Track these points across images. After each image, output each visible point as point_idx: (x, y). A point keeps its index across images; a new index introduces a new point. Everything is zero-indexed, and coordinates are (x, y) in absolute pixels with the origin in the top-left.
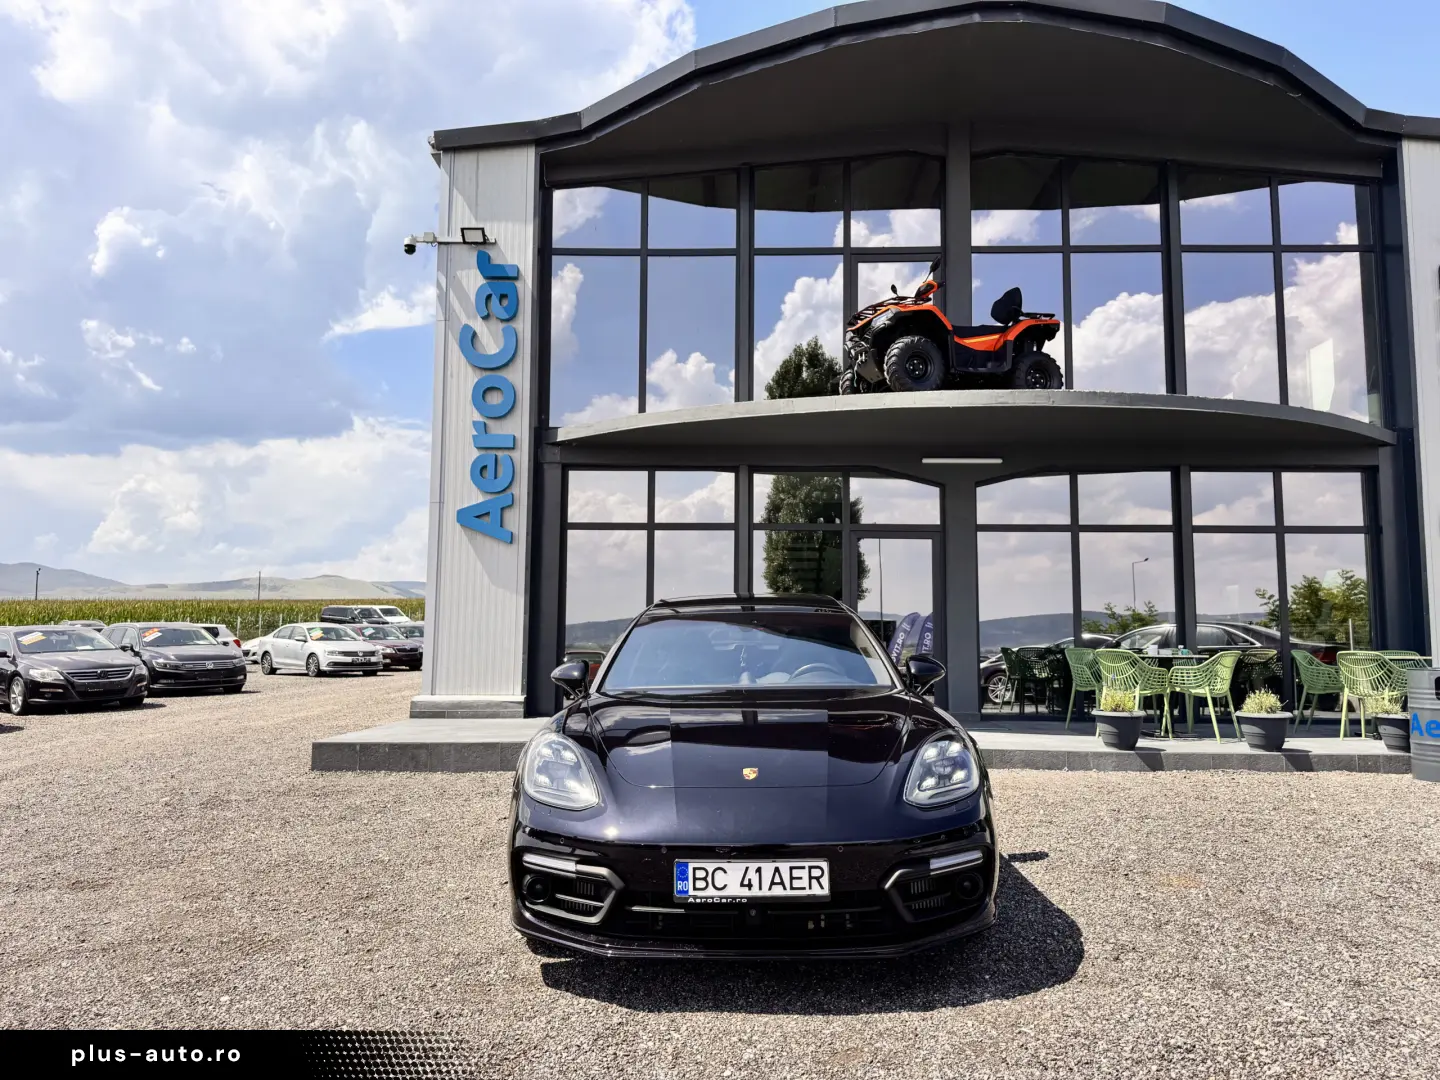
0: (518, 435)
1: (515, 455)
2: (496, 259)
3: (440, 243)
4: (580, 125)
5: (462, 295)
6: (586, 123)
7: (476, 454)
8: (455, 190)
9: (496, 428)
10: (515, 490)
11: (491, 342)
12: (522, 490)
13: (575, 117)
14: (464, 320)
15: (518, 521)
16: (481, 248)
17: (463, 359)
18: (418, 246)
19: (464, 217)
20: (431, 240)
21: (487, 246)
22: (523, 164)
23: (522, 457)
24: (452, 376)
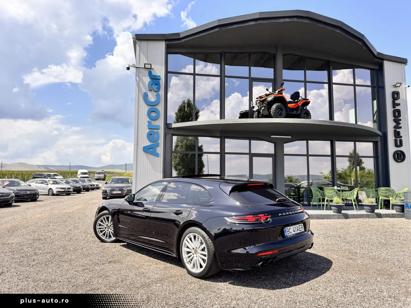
0: (160, 126)
1: (159, 131)
2: (154, 73)
3: (136, 67)
4: (180, 37)
5: (143, 83)
6: (181, 36)
7: (148, 131)
8: (141, 52)
9: (154, 123)
10: (159, 141)
11: (152, 98)
12: (161, 141)
13: (178, 34)
14: (144, 91)
15: (160, 150)
16: (149, 70)
17: (144, 103)
18: (131, 68)
19: (144, 61)
20: (135, 66)
21: (151, 69)
22: (162, 46)
23: (161, 132)
24: (141, 107)
